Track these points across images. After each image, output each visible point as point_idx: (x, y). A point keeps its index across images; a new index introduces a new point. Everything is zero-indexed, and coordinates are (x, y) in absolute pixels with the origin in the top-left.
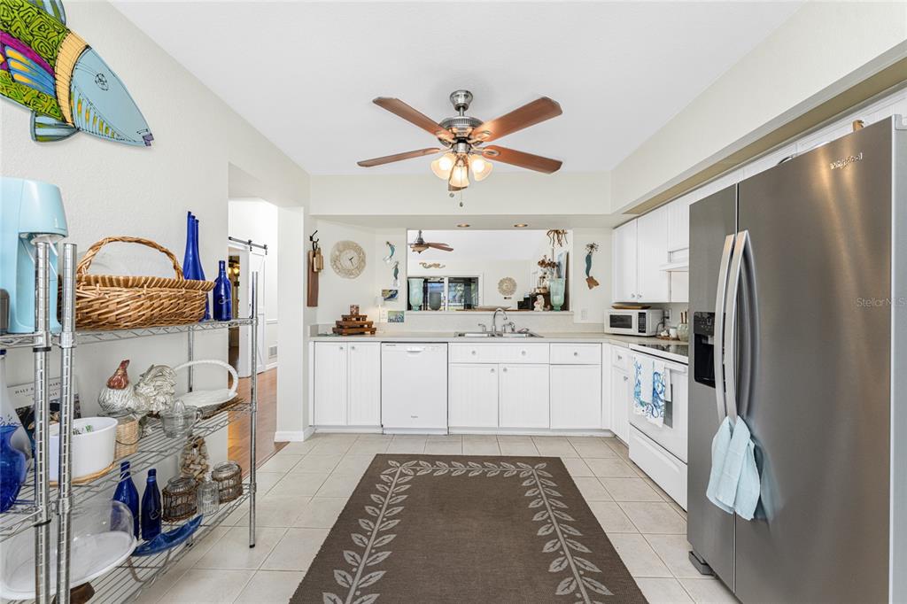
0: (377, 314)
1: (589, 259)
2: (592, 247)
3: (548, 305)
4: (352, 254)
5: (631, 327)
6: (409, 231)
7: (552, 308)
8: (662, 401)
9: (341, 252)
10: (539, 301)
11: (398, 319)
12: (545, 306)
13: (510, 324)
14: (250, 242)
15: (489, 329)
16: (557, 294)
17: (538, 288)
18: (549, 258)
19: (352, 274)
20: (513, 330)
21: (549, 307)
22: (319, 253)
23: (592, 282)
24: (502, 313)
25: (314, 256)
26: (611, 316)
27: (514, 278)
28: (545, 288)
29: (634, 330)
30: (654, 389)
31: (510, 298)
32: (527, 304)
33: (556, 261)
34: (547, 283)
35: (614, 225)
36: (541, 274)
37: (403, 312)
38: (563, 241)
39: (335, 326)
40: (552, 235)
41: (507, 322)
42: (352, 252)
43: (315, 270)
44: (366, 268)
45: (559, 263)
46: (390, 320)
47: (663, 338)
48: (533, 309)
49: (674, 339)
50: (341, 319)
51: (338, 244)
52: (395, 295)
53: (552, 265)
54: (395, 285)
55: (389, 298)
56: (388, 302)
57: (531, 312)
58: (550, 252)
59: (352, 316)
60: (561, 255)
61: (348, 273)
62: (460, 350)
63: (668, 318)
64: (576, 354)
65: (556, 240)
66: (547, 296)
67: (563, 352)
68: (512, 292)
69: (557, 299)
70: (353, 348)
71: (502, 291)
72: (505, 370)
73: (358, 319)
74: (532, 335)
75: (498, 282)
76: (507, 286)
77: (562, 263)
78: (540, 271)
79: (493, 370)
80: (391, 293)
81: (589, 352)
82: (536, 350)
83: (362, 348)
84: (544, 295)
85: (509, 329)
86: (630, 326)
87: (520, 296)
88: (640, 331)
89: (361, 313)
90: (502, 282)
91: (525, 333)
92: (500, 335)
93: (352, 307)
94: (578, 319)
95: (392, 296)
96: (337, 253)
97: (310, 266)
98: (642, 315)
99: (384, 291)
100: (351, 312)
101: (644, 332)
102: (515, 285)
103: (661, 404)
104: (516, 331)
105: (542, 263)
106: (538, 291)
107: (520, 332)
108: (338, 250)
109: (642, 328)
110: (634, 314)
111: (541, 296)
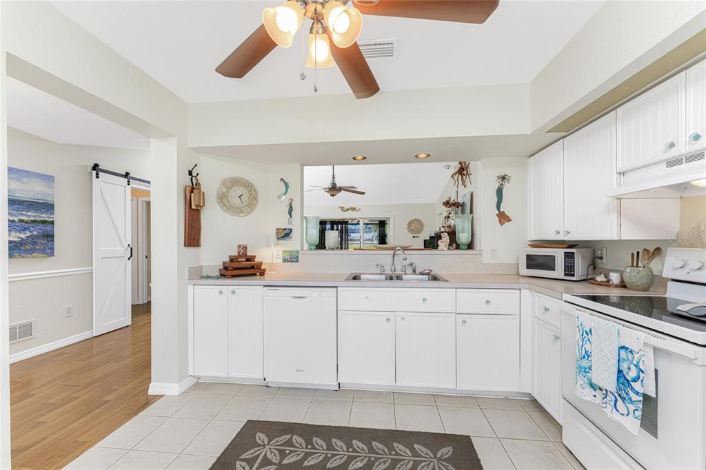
0: (269, 254)
1: (499, 192)
2: (503, 178)
3: (454, 243)
4: (240, 190)
5: (554, 269)
6: (305, 167)
7: (458, 247)
8: (637, 393)
9: (228, 188)
10: (443, 239)
11: (292, 258)
12: (450, 245)
13: (411, 264)
14: (127, 174)
15: (388, 271)
16: (463, 231)
17: (443, 227)
18: (453, 198)
19: (242, 212)
20: (414, 271)
21: (454, 245)
22: (199, 189)
23: (503, 218)
24: (401, 252)
25: (192, 192)
26: (527, 255)
27: (422, 220)
28: (450, 227)
29: (559, 272)
30: (620, 371)
31: (418, 237)
32: (431, 243)
33: (460, 201)
34: (451, 222)
35: (530, 154)
36: (446, 214)
37: (298, 252)
38: (467, 182)
39: (222, 267)
40: (456, 178)
41: (408, 262)
42: (242, 189)
43: (193, 207)
44: (258, 206)
45: (464, 203)
46: (285, 260)
47: (600, 284)
48: (437, 248)
49: (616, 286)
50: (228, 260)
51: (225, 181)
52: (289, 233)
53: (457, 205)
54: (290, 223)
55: (282, 237)
56: (282, 241)
57: (434, 251)
58: (455, 193)
59: (239, 256)
60: (465, 195)
61: (237, 211)
62: (351, 295)
63: (601, 258)
64: (488, 302)
65: (460, 182)
66: (452, 234)
67: (471, 299)
68: (420, 231)
69: (463, 237)
70: (234, 292)
71: (411, 230)
72: (403, 318)
73: (248, 260)
74: (435, 278)
75: (407, 222)
76: (415, 226)
77: (466, 203)
78: (445, 211)
79: (388, 319)
80: (286, 232)
81: (504, 299)
82: (439, 296)
83: (246, 291)
84: (449, 233)
85: (409, 270)
86: (552, 268)
87: (426, 235)
88: (566, 275)
89: (249, 253)
90: (410, 223)
91: (428, 274)
92: (399, 278)
93: (239, 246)
94: (487, 259)
95: (285, 234)
96: (224, 190)
97: (188, 202)
98: (569, 256)
99: (278, 229)
100: (239, 253)
101: (573, 275)
102: (422, 225)
103: (634, 397)
104: (417, 272)
105: (447, 204)
106: (442, 230)
107: (422, 274)
108: (226, 187)
109: (569, 270)
110: (559, 254)
111: (446, 234)
